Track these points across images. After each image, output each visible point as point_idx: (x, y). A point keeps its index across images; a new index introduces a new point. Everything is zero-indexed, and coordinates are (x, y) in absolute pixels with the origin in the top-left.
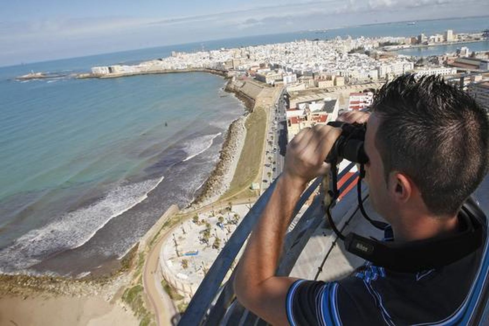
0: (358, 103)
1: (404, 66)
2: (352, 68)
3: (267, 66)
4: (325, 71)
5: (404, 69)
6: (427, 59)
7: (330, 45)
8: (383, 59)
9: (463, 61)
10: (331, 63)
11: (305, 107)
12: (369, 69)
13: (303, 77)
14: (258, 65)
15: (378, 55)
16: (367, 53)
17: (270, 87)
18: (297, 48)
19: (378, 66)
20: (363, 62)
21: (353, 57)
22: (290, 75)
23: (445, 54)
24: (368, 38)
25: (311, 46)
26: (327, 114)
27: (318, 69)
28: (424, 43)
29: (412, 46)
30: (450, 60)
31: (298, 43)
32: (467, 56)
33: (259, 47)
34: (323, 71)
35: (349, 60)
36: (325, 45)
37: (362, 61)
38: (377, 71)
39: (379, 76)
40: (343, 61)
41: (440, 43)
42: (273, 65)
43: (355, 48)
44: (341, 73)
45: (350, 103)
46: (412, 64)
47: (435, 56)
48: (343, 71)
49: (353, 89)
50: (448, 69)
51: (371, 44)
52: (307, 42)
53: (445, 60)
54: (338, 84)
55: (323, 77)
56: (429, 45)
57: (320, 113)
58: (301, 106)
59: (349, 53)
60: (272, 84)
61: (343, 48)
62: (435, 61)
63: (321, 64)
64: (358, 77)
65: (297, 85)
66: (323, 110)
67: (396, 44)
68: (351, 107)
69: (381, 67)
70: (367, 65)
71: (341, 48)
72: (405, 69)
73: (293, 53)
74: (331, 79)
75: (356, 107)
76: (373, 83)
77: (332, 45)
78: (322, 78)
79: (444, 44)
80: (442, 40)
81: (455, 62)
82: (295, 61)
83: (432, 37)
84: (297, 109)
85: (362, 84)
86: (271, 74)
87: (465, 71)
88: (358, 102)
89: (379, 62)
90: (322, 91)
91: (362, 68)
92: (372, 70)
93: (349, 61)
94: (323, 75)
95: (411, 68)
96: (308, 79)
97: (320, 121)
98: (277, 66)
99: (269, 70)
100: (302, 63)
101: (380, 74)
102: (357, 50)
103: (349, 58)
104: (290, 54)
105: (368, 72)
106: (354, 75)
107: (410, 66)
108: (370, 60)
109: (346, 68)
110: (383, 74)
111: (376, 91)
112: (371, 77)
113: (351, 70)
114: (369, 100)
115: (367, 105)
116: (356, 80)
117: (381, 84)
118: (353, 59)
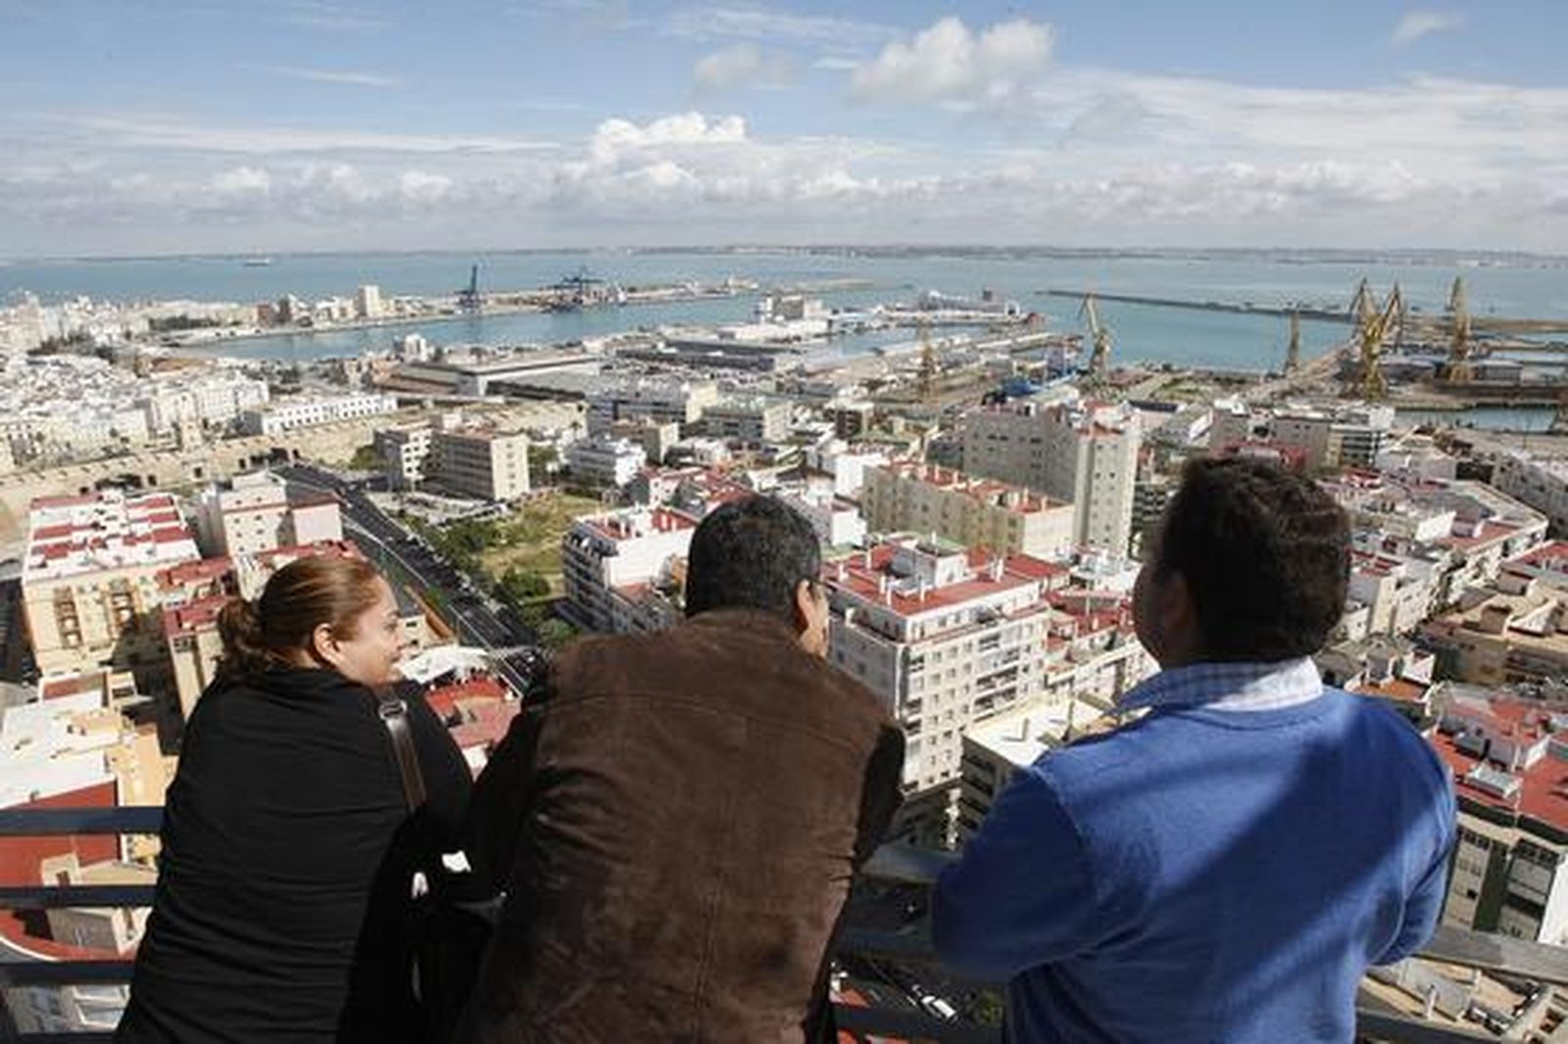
0: (67, 533)
1: (236, 394)
2: (44, 408)
5: (237, 402)
6: (312, 369)
8: (162, 375)
9: (416, 372)
12: (113, 406)
15: (143, 360)
16: (104, 353)
19: (144, 396)
20: (88, 386)
21: (50, 367)
23: (362, 354)
24: (108, 305)
28: (300, 321)
29: (264, 331)
30: (377, 372)
32: (424, 358)
35: (31, 378)
37: (83, 381)
38: (141, 413)
39: (151, 429)
41: (349, 321)
43: (57, 336)
45: (31, 535)
46: (264, 385)
47: (334, 360)
49: (52, 483)
50: (371, 399)
51: (114, 322)
53: (365, 369)
56: (316, 326)
59: (32, 353)
62: (337, 376)
64: (71, 437)
67: (210, 323)
68: (35, 551)
69: (154, 398)
70: (103, 396)
72: (241, 403)
75: (57, 546)
76: (134, 455)
79: (360, 324)
80: (352, 313)
81: (393, 376)
83: (322, 305)
85: (88, 462)
87: (419, 402)
88: (68, 529)
89: (152, 382)
91: (85, 405)
92: (123, 410)
93: (33, 383)
95: (260, 396)
101: (156, 422)
102: (64, 343)
103: (34, 372)
105: (108, 417)
106: (52, 431)
107: (256, 392)
108: (117, 378)
109: (21, 408)
110: (166, 422)
111: (145, 481)
112: (123, 435)
113: (40, 414)
114: (108, 519)
115: (102, 534)
116: (65, 449)
117: (158, 459)
118: (50, 376)
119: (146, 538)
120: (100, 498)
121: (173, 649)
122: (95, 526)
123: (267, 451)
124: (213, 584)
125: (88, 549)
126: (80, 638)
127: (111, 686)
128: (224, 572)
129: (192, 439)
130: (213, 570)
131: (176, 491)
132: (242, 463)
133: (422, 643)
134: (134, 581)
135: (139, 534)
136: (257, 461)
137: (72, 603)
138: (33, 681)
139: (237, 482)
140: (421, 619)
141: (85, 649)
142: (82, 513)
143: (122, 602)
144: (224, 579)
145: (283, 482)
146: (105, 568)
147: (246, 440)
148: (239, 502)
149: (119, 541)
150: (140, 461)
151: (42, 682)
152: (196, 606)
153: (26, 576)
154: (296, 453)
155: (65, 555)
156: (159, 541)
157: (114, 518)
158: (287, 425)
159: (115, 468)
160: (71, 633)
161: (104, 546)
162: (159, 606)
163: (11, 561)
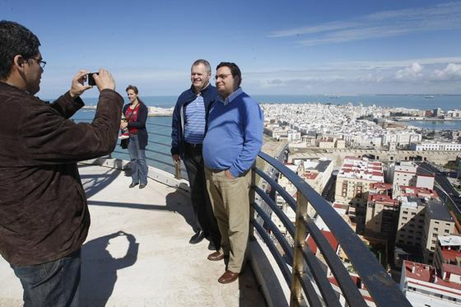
0: (351, 167)
1: (410, 137)
2: (356, 133)
3: (276, 122)
4: (328, 132)
5: (410, 140)
6: (439, 133)
7: (341, 110)
8: (390, 128)
10: (338, 127)
11: (300, 164)
12: (373, 136)
13: (306, 136)
14: (269, 120)
15: (385, 123)
16: (376, 121)
17: (275, 141)
18: (309, 110)
19: (382, 134)
20: (369, 129)
21: (361, 123)
22: (295, 132)
24: (380, 107)
25: (322, 109)
26: (318, 173)
27: (323, 131)
28: (440, 117)
29: (426, 119)
31: (311, 105)
33: (274, 105)
34: (327, 132)
35: (356, 125)
36: (336, 110)
37: (368, 128)
38: (380, 139)
39: (382, 144)
40: (349, 126)
42: (282, 122)
43: (365, 114)
44: (343, 136)
45: (343, 165)
46: (420, 136)
47: (449, 131)
48: (347, 134)
49: (352, 153)
51: (381, 112)
52: (319, 106)
53: (460, 135)
54: (339, 146)
55: (325, 138)
56: (446, 119)
57: (311, 171)
58: (296, 162)
59: (358, 119)
60: (278, 139)
61: (352, 114)
62: (449, 136)
63: (326, 126)
64: (360, 142)
65: (299, 143)
66: (316, 168)
67: (409, 115)
68: (342, 169)
69: (385, 135)
70: (371, 132)
71: (350, 114)
72: (411, 140)
73: (304, 114)
74: (332, 141)
75: (348, 169)
76: (374, 149)
77: (342, 110)
78: (323, 139)
82: (303, 121)
83: (449, 112)
84: (293, 164)
85: (363, 149)
86: (278, 130)
89: (386, 130)
90: (322, 151)
91: (366, 134)
92: (376, 137)
93: (355, 127)
94: (326, 136)
95: (418, 139)
96: (311, 139)
97: (309, 177)
98: (286, 124)
99: (278, 126)
100: (309, 124)
101: (384, 142)
102: (366, 117)
103: (356, 124)
104: (301, 115)
105: (371, 138)
106: (356, 140)
107: (417, 137)
108: (377, 128)
109: (350, 133)
110: (387, 142)
111: (376, 158)
112: (374, 144)
113: (354, 135)
114: (362, 165)
115: (359, 169)
116: (358, 145)
117: (381, 152)
118: (360, 125)
119: (371, 173)
120: (362, 159)
121: (368, 205)
122: (359, 167)
123: (415, 156)
124: (385, 191)
125: (355, 172)
126: (346, 195)
127: (349, 210)
128: (389, 189)
129: (393, 148)
130: (386, 187)
131: (383, 162)
132: (406, 158)
133: (450, 232)
134: (364, 184)
135: (369, 172)
136: (411, 158)
137: (347, 185)
138: (333, 202)
139: (402, 163)
140: (453, 224)
141: (347, 198)
142: (356, 162)
143: (359, 189)
144: (388, 190)
145: (417, 166)
146: (358, 178)
147: (409, 151)
148: (401, 169)
149: (363, 172)
150: (376, 152)
151: (334, 203)
152: (378, 196)
153: (339, 175)
154: (425, 159)
155: (349, 172)
156: (373, 175)
157: (364, 165)
158: (425, 149)
159: (369, 152)
160: (344, 193)
161: (359, 173)
162: (368, 192)
163: (337, 171)
